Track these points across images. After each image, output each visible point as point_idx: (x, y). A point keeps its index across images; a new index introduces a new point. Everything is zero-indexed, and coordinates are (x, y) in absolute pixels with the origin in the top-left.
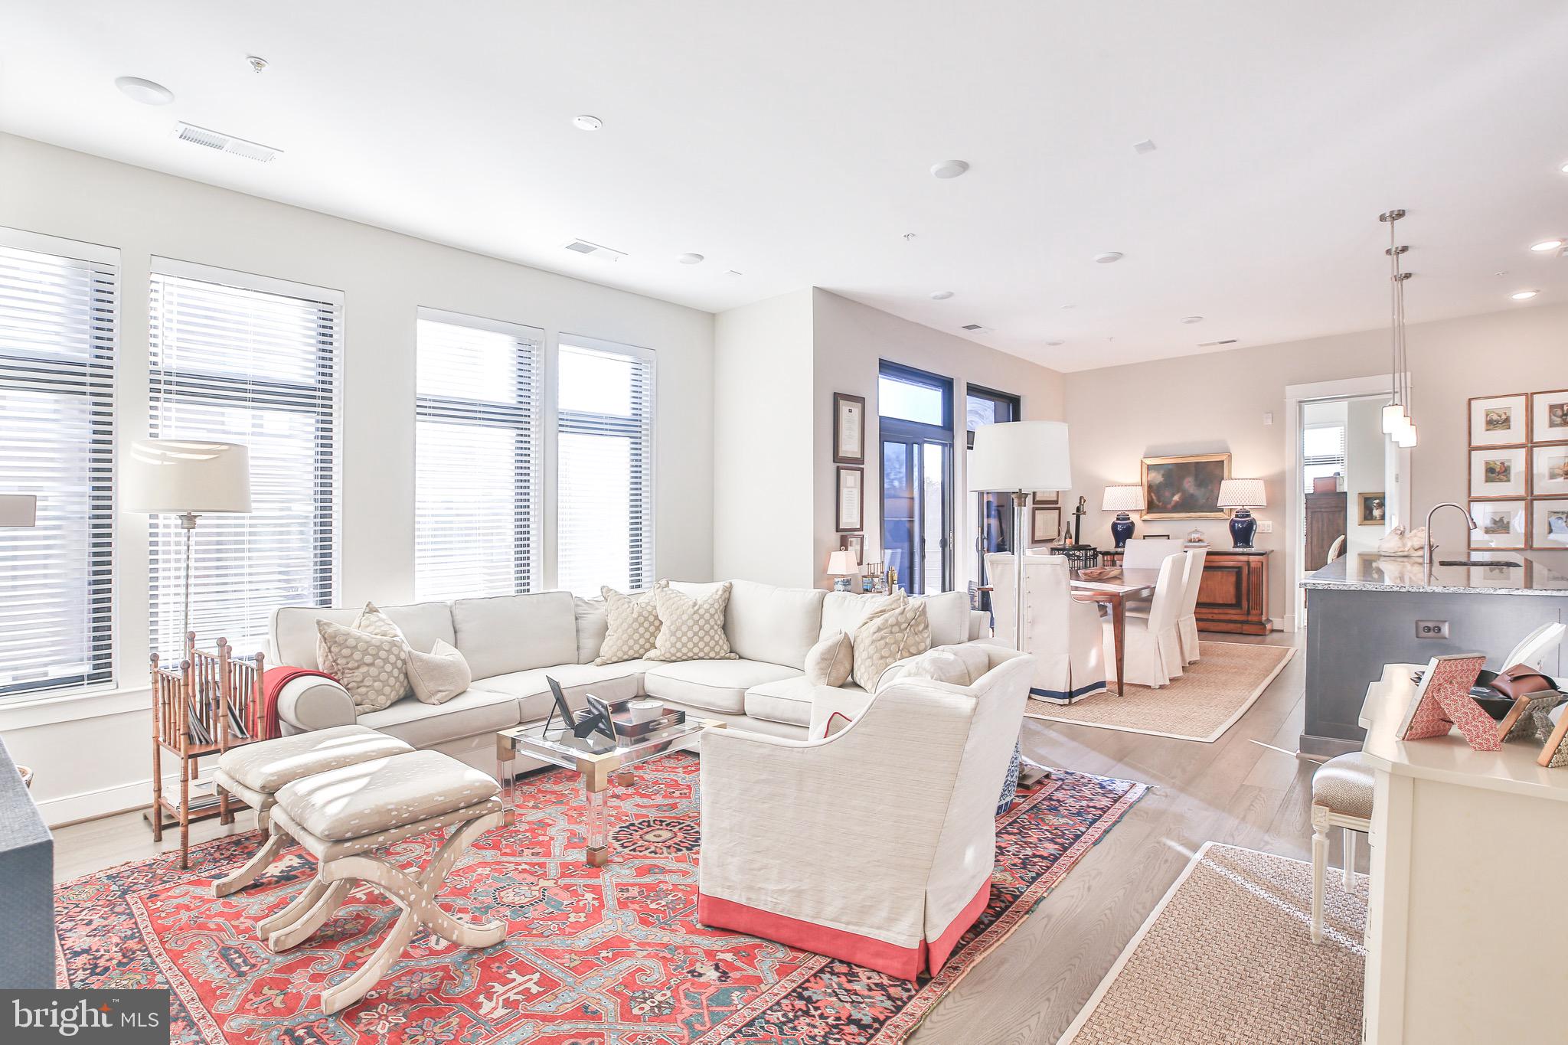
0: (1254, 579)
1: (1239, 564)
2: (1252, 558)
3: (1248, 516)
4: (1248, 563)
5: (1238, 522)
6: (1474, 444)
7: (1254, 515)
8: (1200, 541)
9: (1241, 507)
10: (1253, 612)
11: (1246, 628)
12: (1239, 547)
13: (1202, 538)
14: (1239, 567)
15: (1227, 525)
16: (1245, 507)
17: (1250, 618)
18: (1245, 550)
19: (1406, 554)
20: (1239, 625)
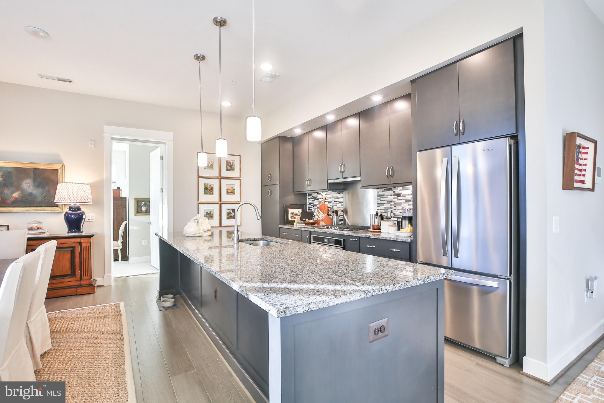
0: (84, 254)
1: (73, 245)
2: (82, 240)
3: (79, 210)
4: (80, 243)
5: (72, 214)
6: (200, 175)
7: (83, 209)
8: (38, 229)
9: (74, 204)
10: (85, 278)
11: (80, 290)
12: (72, 232)
13: (40, 226)
14: (74, 247)
15: (62, 217)
16: (76, 204)
17: (83, 282)
18: (77, 234)
19: (200, 235)
20: (75, 289)
